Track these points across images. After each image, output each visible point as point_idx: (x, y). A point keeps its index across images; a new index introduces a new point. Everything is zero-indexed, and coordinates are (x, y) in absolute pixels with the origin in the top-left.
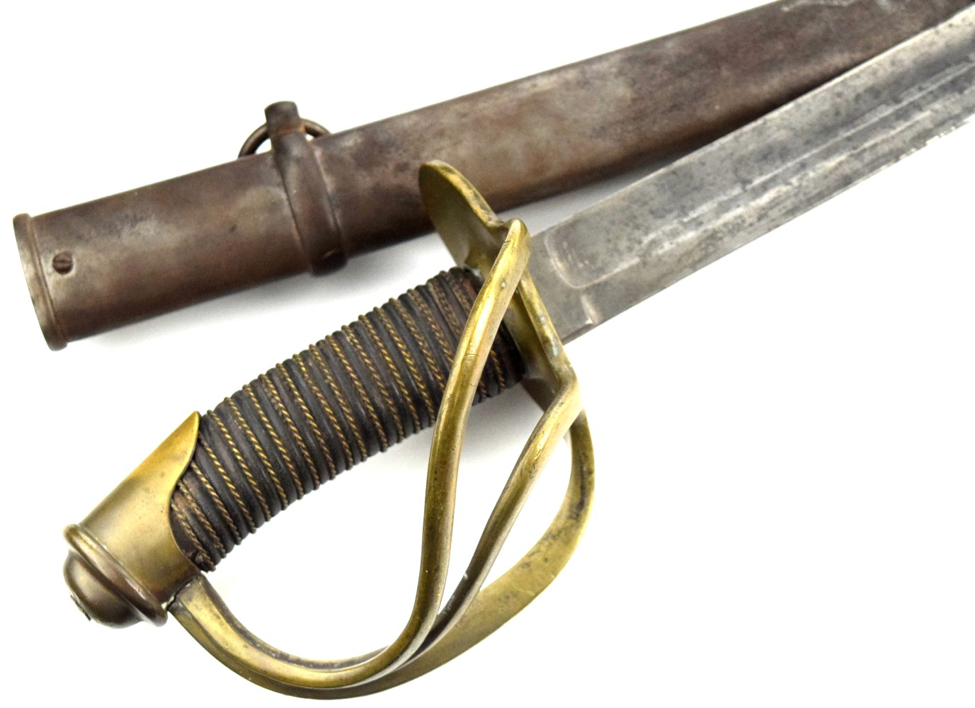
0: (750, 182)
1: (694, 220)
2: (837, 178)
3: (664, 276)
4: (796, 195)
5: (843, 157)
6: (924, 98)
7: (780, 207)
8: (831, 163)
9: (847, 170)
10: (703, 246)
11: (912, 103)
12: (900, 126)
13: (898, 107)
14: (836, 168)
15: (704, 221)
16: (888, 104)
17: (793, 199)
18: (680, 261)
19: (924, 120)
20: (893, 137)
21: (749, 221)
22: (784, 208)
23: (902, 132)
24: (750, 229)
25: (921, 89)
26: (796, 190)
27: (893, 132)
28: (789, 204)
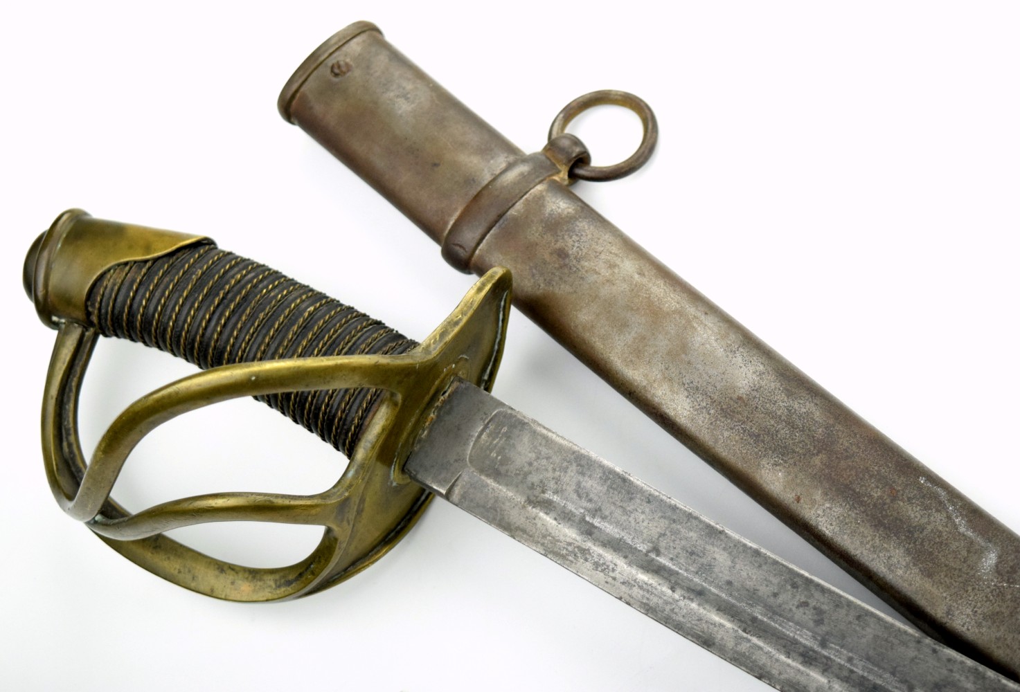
0: (658, 553)
1: (592, 526)
2: (706, 630)
3: (524, 531)
4: (666, 603)
5: (728, 625)
6: (841, 667)
7: (647, 596)
8: (716, 618)
9: (719, 635)
10: (570, 548)
11: (828, 658)
12: (794, 660)
13: (816, 648)
14: (715, 625)
15: (594, 536)
16: (814, 638)
17: (660, 602)
18: (544, 537)
19: (814, 680)
20: (777, 660)
21: (616, 574)
22: (648, 599)
23: (789, 665)
24: (610, 580)
25: (850, 660)
26: (671, 600)
27: (783, 658)
28: (654, 601)
